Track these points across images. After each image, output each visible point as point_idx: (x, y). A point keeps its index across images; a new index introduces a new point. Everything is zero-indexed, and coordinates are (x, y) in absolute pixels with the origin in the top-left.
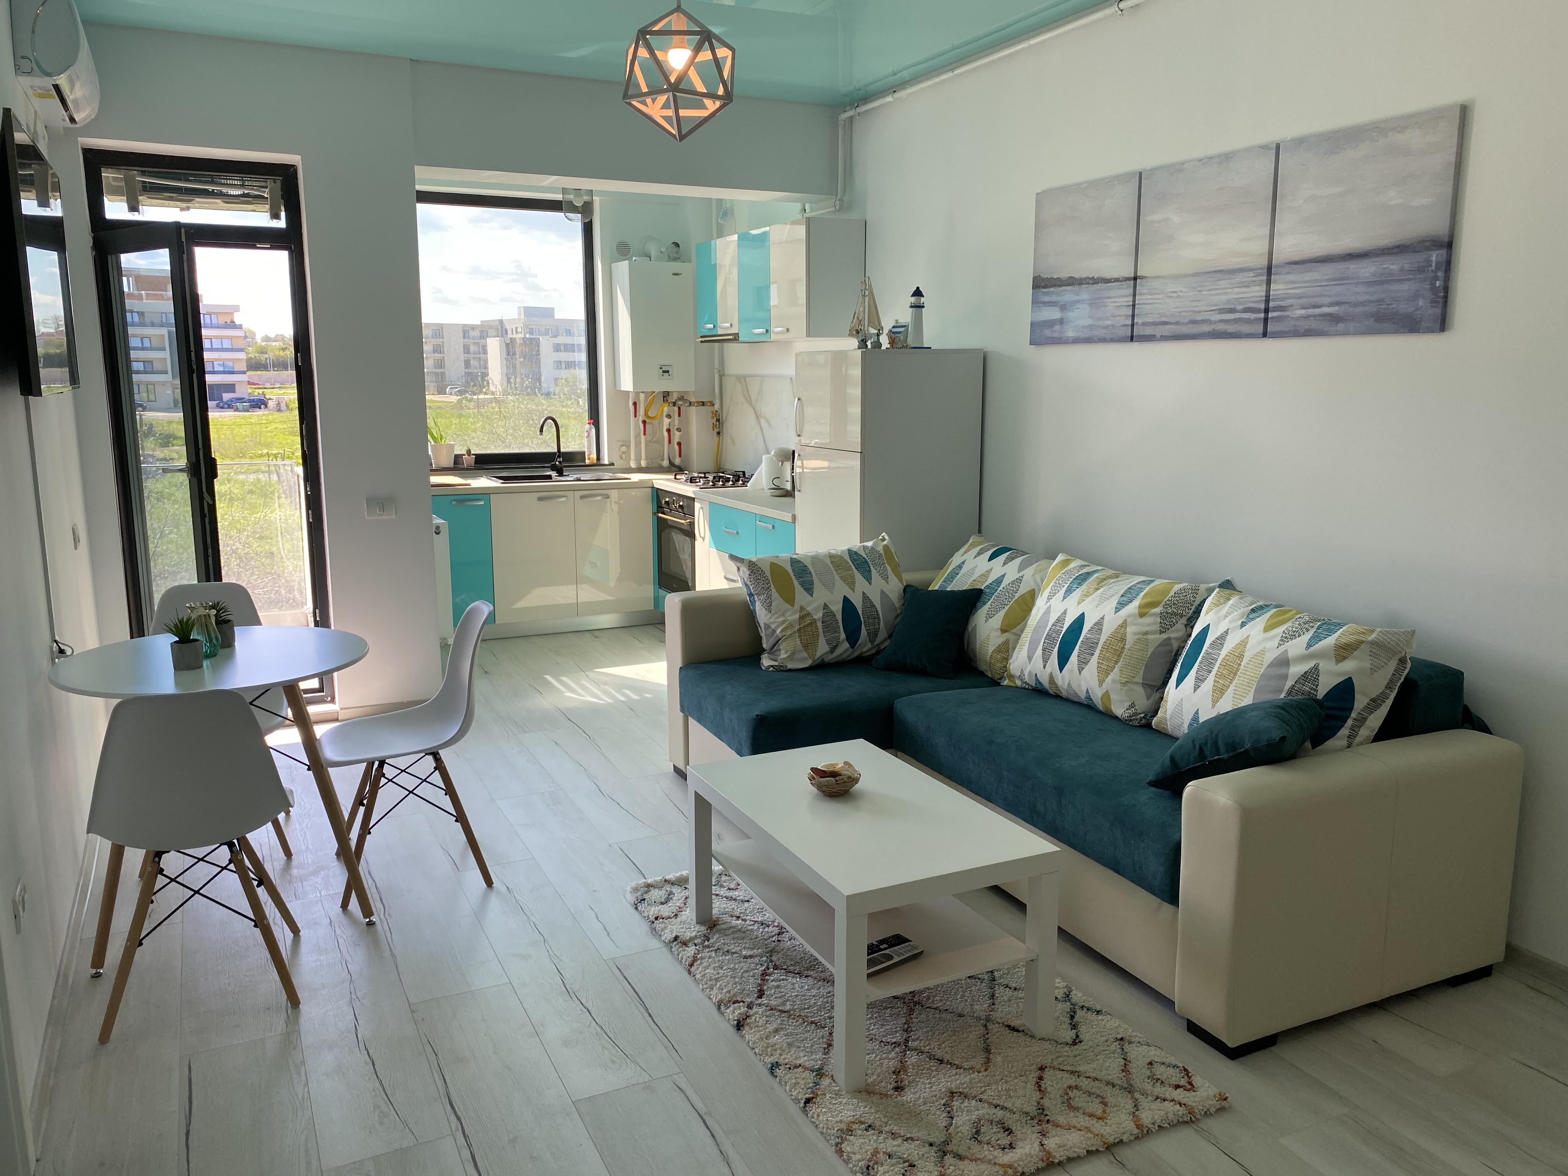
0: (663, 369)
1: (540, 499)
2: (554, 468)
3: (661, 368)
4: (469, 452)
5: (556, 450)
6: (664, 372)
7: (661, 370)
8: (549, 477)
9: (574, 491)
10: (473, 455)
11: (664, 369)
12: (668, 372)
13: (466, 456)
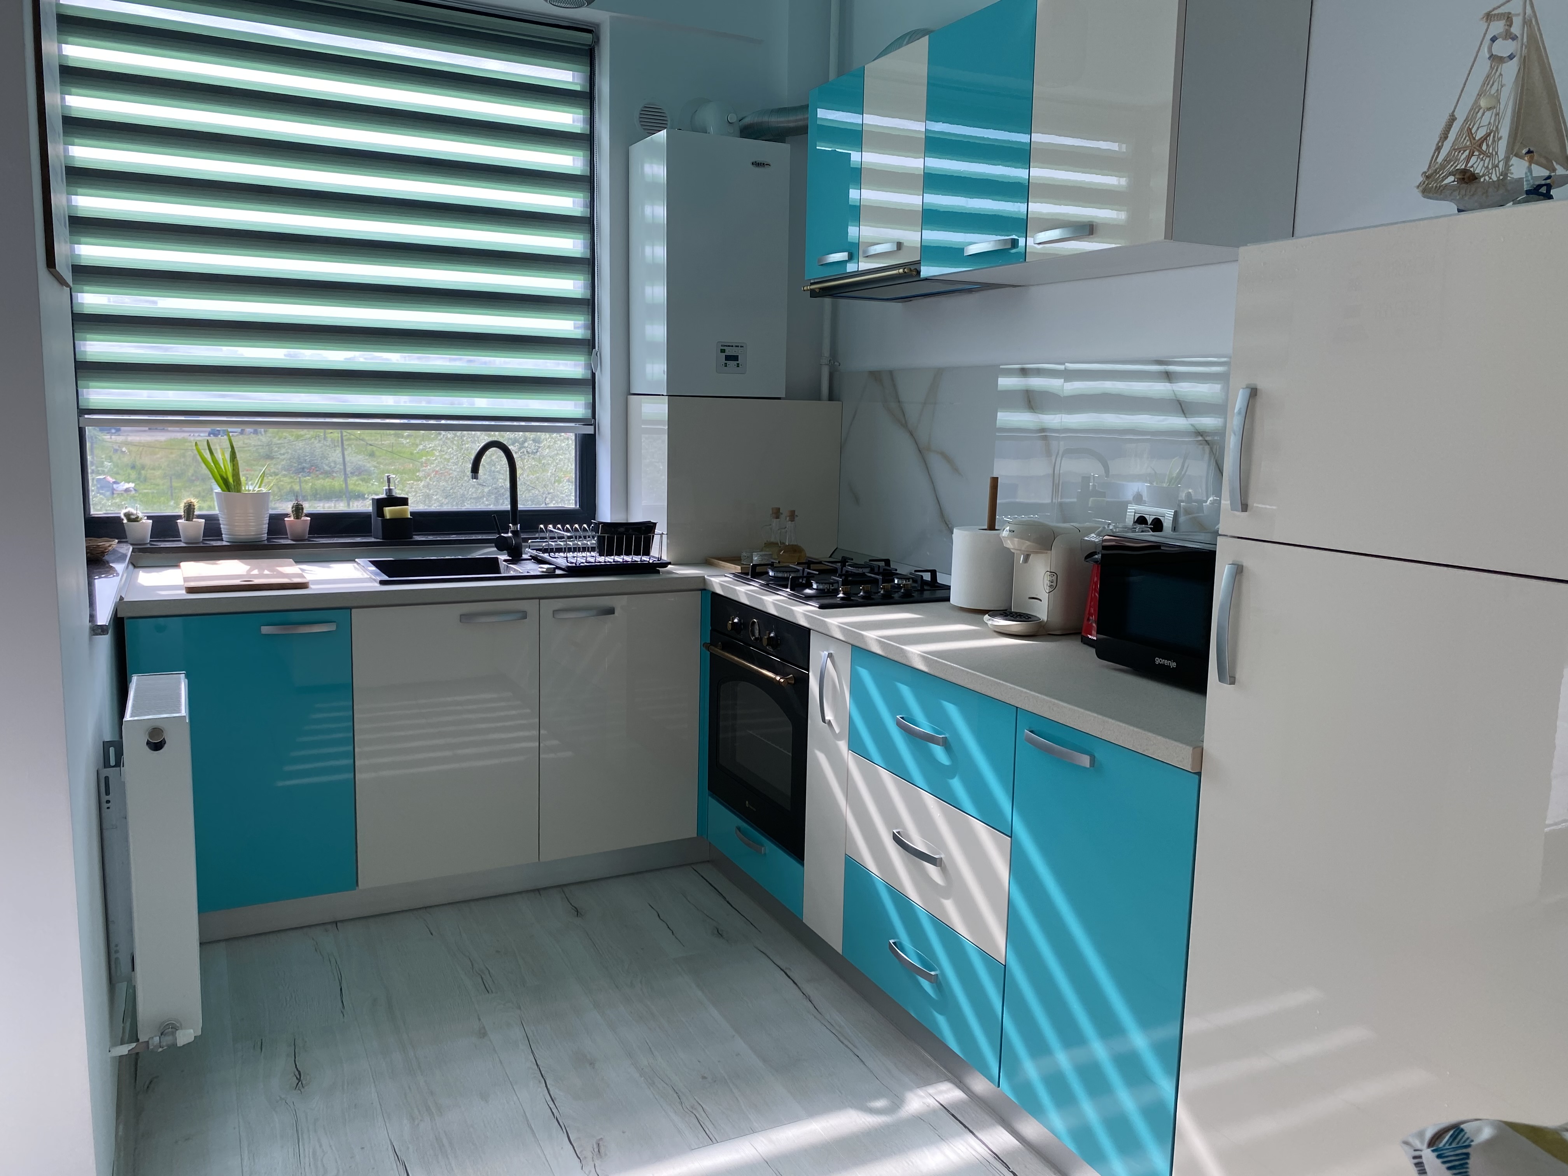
0: (727, 353)
1: (465, 618)
2: (502, 545)
3: (723, 351)
4: (298, 510)
5: (506, 506)
6: (728, 358)
7: (724, 355)
8: (490, 566)
9: (540, 598)
10: (307, 515)
11: (730, 352)
12: (735, 358)
13: (292, 519)
